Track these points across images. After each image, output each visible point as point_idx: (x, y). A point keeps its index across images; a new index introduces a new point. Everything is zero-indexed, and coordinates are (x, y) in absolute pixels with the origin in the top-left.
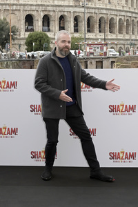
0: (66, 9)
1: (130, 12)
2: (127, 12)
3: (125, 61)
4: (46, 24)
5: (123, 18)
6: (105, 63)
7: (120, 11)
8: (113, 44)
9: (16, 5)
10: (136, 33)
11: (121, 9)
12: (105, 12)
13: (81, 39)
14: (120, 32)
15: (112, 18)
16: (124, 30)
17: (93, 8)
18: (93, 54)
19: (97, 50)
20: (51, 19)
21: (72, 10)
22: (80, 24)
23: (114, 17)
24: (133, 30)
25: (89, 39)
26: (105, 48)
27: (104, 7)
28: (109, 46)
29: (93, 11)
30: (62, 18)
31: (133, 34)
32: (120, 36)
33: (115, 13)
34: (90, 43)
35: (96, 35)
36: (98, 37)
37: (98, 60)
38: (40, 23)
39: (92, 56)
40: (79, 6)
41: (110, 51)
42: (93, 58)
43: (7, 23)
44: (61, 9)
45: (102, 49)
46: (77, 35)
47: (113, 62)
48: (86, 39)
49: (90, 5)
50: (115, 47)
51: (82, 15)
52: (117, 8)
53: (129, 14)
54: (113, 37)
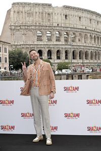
0: (61, 47)
1: (97, 47)
2: (95, 47)
3: (94, 75)
4: (49, 55)
5: (93, 51)
6: (83, 76)
8: (88, 65)
9: (33, 45)
11: (92, 46)
12: (82, 47)
13: (69, 63)
14: (91, 58)
15: (87, 51)
16: (94, 57)
19: (78, 69)
20: (52, 52)
21: (64, 47)
22: (68, 55)
23: (88, 50)
24: (99, 57)
25: (74, 63)
26: (83, 68)
27: (82, 45)
28: (85, 67)
29: (76, 47)
30: (58, 51)
31: (99, 59)
32: (91, 61)
33: (89, 48)
34: (74, 65)
35: (78, 61)
36: (79, 62)
37: (79, 75)
38: (46, 55)
40: (68, 45)
41: (86, 70)
42: (76, 74)
43: (27, 55)
44: (58, 46)
45: (81, 68)
46: (67, 61)
47: (88, 76)
48: (72, 63)
49: (74, 44)
50: (88, 67)
51: (69, 50)
52: (90, 45)
53: (97, 49)
54: (88, 61)
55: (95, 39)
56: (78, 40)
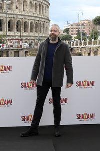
1: (38, 17)
2: (36, 17)
3: (35, 51)
5: (33, 21)
6: (21, 53)
7: (32, 16)
8: (27, 39)
10: (43, 32)
11: (32, 15)
12: (21, 17)
13: (4, 36)
14: (32, 31)
15: (26, 22)
16: (35, 30)
17: (12, 14)
18: (12, 46)
22: (3, 25)
23: (28, 21)
24: (40, 30)
25: (9, 36)
26: (21, 42)
27: (21, 13)
28: (24, 41)
29: (13, 16)
31: (41, 32)
32: (32, 34)
33: (28, 17)
34: (10, 38)
35: (15, 33)
36: (16, 34)
37: (16, 51)
39: (12, 48)
40: (3, 13)
41: (25, 45)
42: (12, 50)
45: (19, 43)
46: (1, 33)
47: (26, 52)
48: (8, 36)
49: (10, 11)
50: (28, 41)
51: (4, 19)
52: (30, 14)
53: (38, 19)
54: (27, 34)
55: (36, 7)
56: (15, 7)
